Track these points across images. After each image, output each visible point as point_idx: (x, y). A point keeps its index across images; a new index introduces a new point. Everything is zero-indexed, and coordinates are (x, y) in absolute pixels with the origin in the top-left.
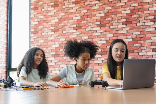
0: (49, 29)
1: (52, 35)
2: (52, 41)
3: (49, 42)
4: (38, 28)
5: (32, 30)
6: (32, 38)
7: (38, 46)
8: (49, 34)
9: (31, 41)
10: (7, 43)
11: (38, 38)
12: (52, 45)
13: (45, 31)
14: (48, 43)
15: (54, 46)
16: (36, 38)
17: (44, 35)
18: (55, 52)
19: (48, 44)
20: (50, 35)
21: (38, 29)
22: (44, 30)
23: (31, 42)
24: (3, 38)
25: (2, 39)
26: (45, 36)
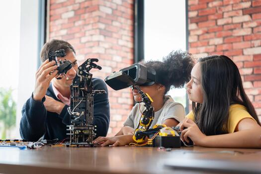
0: (236, 8)
1: (245, 22)
2: (244, 40)
3: (236, 42)
4: (208, 7)
5: (193, 14)
6: (192, 33)
7: (208, 53)
8: (236, 20)
9: (191, 40)
10: (133, 49)
11: (207, 32)
12: (246, 48)
13: (226, 15)
14: (234, 44)
15: (249, 53)
16: (203, 34)
17: (223, 26)
18: (253, 67)
19: (234, 48)
20: (239, 23)
21: (207, 10)
22: (223, 11)
23: (191, 43)
24: (124, 38)
25: (121, 39)
26: (225, 27)
